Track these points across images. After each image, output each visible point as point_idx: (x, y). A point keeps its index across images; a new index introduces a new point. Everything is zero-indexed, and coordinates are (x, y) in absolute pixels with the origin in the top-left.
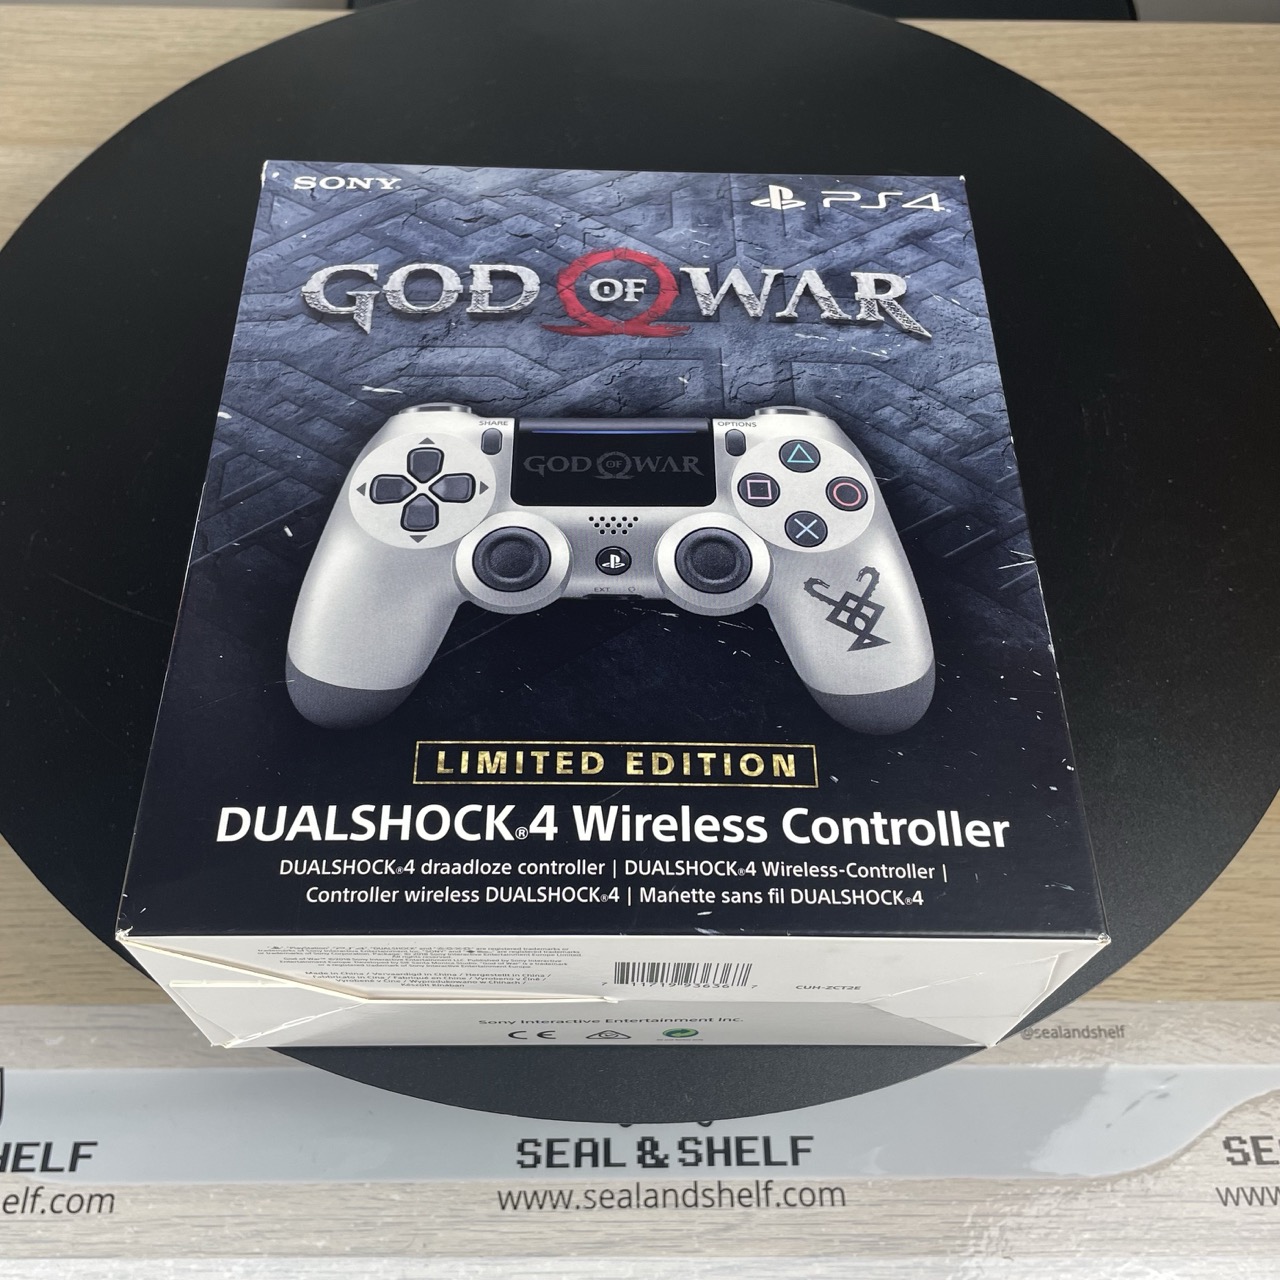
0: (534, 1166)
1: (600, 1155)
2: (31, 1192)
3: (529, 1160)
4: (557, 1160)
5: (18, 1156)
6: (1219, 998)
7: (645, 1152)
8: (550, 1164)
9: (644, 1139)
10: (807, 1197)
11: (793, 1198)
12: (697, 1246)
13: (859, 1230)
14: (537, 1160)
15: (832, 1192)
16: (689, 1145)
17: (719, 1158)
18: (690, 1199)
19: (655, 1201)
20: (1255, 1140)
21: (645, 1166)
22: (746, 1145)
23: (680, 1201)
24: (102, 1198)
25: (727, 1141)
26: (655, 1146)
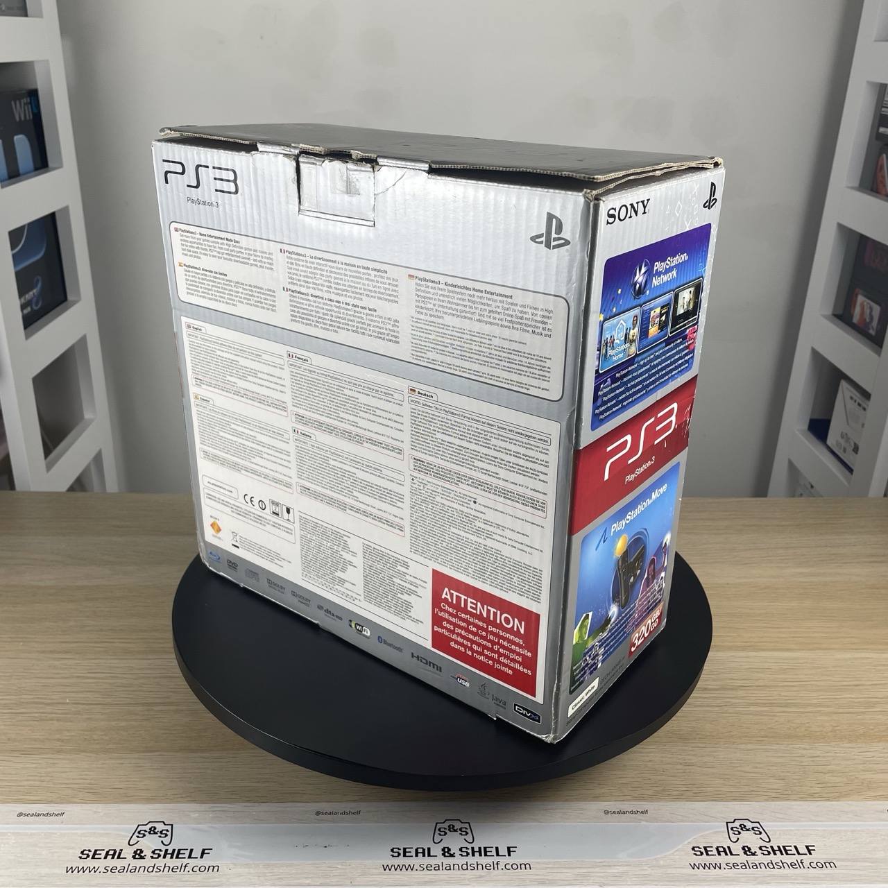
0: (398, 856)
1: (427, 853)
2: (184, 865)
3: (396, 854)
4: (407, 854)
5: (179, 853)
6: (687, 801)
7: (445, 852)
8: (405, 856)
9: (445, 848)
10: (515, 867)
11: (508, 867)
12: (468, 883)
13: (535, 877)
14: (399, 854)
15: (525, 865)
16: (464, 850)
17: (477, 854)
18: (465, 867)
19: (449, 868)
20: (705, 848)
21: (445, 856)
22: (488, 850)
23: (460, 868)
24: (214, 867)
25: (480, 848)
26: (449, 850)
